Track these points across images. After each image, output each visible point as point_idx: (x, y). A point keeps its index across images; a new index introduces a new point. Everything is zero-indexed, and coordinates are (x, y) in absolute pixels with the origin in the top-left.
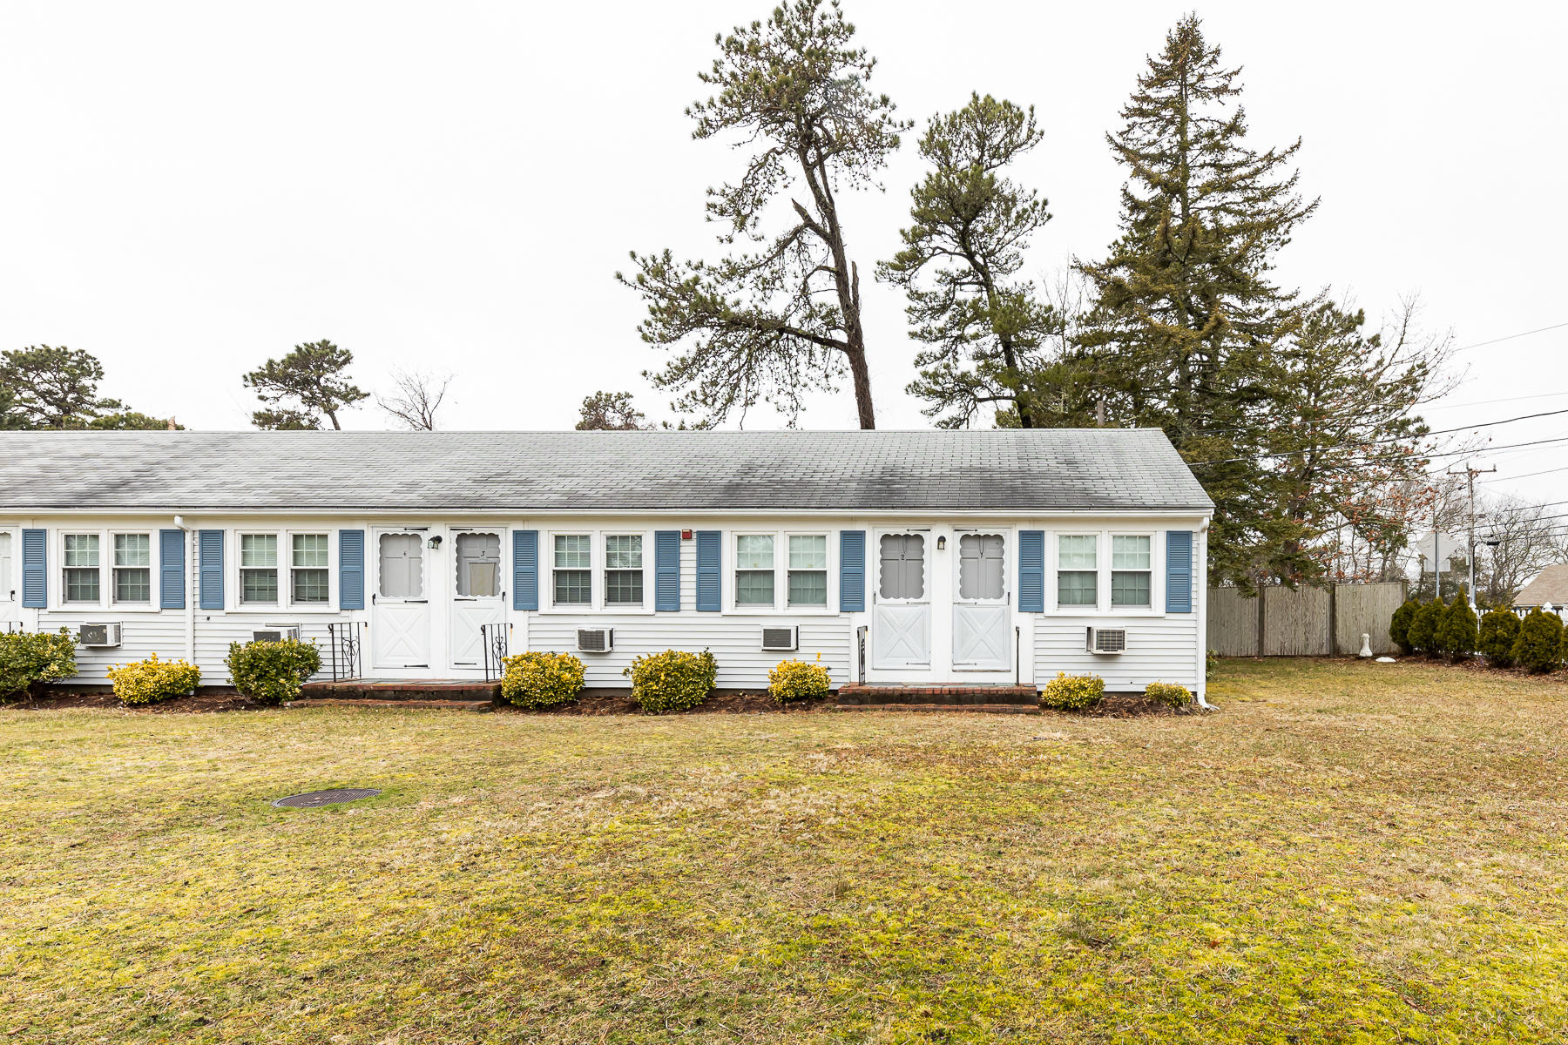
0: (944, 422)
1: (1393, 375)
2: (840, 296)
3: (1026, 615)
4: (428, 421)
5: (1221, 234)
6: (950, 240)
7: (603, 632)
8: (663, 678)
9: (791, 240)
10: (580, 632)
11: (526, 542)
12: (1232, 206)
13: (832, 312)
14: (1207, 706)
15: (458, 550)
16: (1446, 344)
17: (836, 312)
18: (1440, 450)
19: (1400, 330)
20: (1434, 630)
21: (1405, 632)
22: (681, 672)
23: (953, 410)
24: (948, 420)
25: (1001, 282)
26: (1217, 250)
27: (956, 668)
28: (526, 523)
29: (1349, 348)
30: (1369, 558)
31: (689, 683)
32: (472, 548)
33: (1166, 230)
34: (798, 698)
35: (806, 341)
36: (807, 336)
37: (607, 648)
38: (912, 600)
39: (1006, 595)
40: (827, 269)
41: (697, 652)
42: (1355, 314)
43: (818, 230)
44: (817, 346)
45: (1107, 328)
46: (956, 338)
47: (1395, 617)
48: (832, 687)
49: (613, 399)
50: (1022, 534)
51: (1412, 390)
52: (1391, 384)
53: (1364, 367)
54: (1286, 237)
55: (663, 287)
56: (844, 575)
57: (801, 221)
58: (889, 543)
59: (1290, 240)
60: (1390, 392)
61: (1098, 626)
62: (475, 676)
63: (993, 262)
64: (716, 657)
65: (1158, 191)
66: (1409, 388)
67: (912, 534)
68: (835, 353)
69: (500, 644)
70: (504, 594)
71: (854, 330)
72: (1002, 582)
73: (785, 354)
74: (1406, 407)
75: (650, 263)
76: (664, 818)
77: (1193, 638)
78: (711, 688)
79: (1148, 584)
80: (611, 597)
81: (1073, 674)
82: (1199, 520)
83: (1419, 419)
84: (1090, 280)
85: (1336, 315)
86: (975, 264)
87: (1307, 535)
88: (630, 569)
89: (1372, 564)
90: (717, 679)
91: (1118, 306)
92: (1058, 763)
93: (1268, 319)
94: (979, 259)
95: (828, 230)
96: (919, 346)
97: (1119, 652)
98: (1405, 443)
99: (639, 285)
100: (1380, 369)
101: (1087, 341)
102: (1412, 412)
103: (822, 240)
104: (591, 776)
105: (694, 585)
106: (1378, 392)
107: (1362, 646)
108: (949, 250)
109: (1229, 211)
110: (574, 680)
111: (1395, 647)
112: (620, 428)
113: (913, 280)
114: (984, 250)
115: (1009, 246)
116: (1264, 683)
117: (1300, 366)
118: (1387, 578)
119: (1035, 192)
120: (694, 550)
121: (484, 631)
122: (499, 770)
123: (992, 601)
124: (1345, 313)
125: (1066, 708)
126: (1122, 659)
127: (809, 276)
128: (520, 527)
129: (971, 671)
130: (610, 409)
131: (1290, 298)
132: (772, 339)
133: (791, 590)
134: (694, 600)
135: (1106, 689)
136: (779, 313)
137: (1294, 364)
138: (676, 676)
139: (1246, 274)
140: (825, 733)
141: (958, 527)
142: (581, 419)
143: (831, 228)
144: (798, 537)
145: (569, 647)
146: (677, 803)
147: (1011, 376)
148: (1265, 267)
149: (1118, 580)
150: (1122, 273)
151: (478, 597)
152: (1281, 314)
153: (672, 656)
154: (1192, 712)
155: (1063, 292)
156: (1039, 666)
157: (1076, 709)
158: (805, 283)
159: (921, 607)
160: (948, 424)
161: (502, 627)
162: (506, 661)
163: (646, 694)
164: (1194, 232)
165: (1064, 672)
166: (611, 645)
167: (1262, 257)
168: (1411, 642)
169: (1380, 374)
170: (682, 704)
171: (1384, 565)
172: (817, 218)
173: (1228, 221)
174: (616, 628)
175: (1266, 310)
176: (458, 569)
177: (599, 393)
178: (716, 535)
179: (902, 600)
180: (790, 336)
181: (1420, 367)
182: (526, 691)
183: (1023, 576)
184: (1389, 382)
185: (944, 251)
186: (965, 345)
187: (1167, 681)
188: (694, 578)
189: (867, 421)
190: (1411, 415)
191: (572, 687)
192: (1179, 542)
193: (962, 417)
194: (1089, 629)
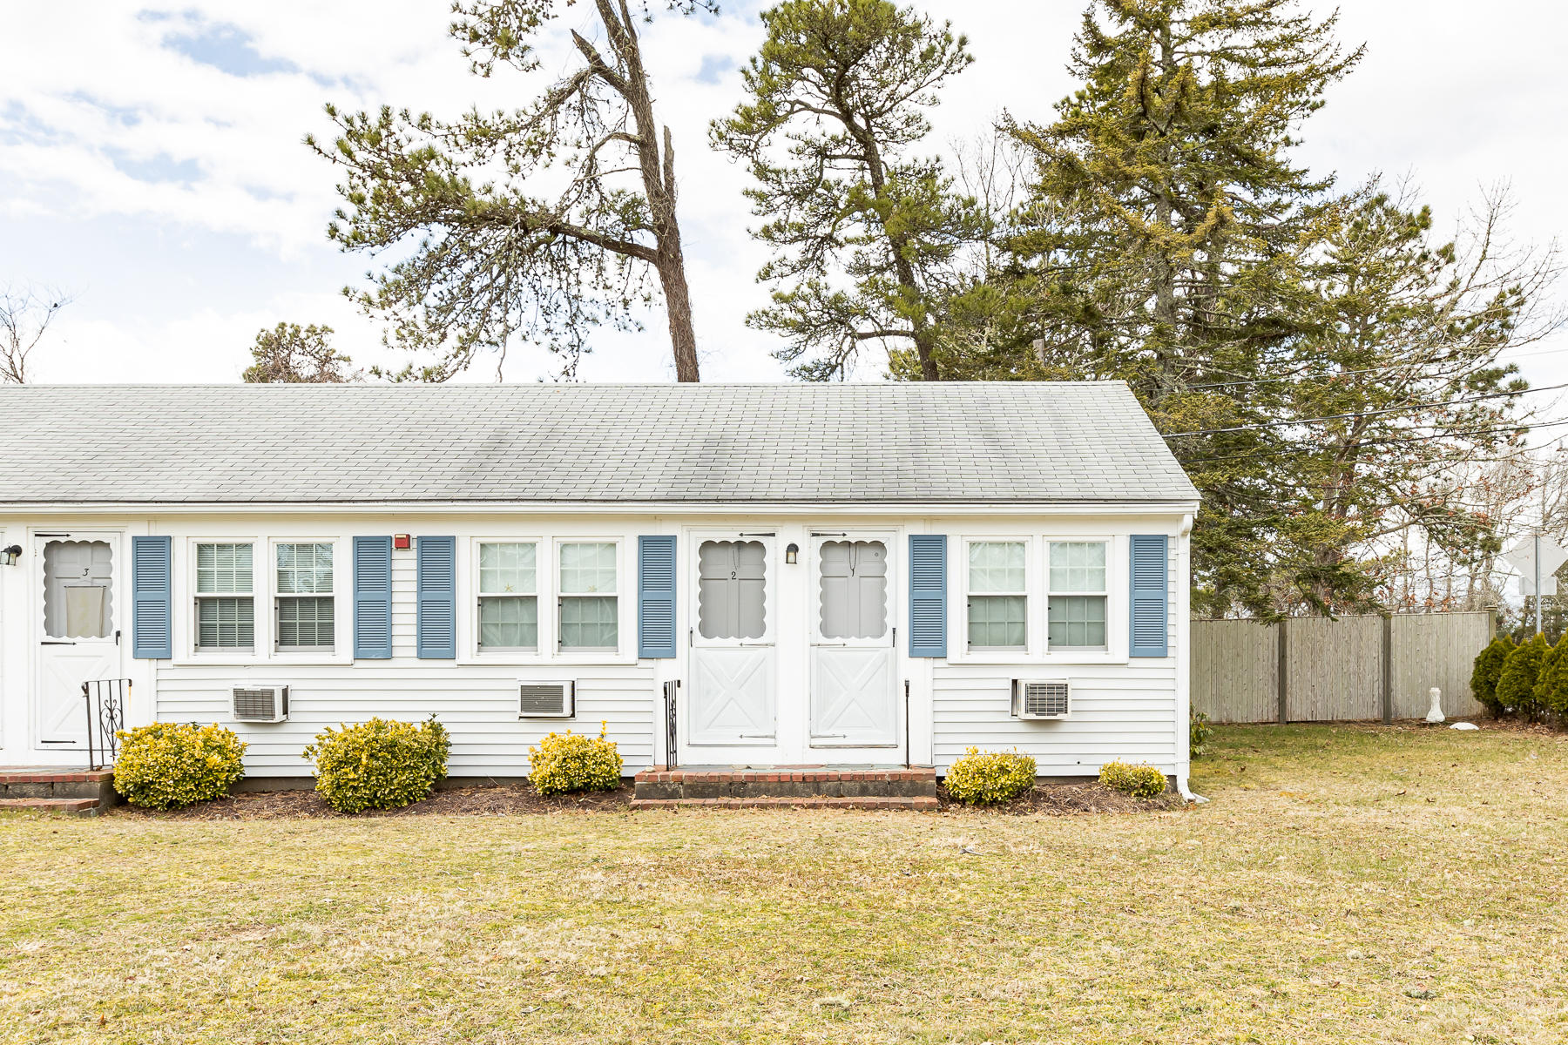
0: (804, 369)
1: (1474, 303)
2: (646, 179)
3: (920, 662)
4: (18, 366)
5: (1220, 89)
6: (815, 90)
7: (272, 692)
8: (364, 761)
9: (571, 92)
10: (236, 692)
11: (153, 553)
12: (1236, 52)
13: (636, 203)
14: (1191, 796)
15: (47, 567)
16: (1548, 261)
17: (641, 203)
18: (1540, 417)
19: (1482, 238)
20: (1534, 682)
21: (1492, 685)
22: (393, 753)
23: (819, 351)
24: (812, 366)
25: (893, 157)
26: (1216, 116)
27: (815, 742)
28: (152, 524)
29: (1412, 263)
30: (1449, 575)
31: (404, 769)
32: (70, 564)
33: (1143, 81)
34: (573, 791)
35: (595, 249)
36: (592, 239)
37: (279, 716)
38: (747, 640)
39: (890, 631)
40: (627, 137)
41: (418, 721)
42: (1417, 212)
43: (610, 78)
44: (610, 254)
45: (1054, 228)
46: (823, 239)
47: (1478, 662)
48: (625, 773)
49: (303, 335)
50: (914, 539)
51: (1502, 326)
52: (1472, 317)
53: (1431, 292)
54: (1318, 99)
55: (378, 160)
56: (644, 605)
57: (584, 64)
58: (713, 554)
59: (1323, 103)
60: (1470, 329)
61: (1027, 677)
62: (73, 761)
63: (881, 126)
64: (447, 728)
65: (1129, 25)
66: (1497, 323)
67: (747, 540)
68: (638, 265)
69: (111, 710)
70: (118, 634)
71: (667, 230)
72: (883, 612)
73: (558, 264)
74: (1493, 352)
75: (358, 123)
76: (344, 971)
77: (1170, 695)
78: (440, 775)
79: (1103, 613)
80: (284, 638)
81: (990, 749)
82: (1178, 518)
83: (1512, 369)
84: (1028, 157)
85: (1389, 213)
86: (853, 128)
87: (1352, 536)
88: (315, 594)
89: (1454, 585)
90: (449, 761)
91: (1068, 194)
92: (954, 882)
93: (1289, 220)
94: (860, 121)
95: (627, 77)
96: (765, 253)
97: (1060, 716)
98: (1495, 404)
99: (340, 155)
100: (1455, 296)
101: (1020, 247)
102: (1502, 358)
103: (618, 93)
104: (242, 910)
105: (414, 619)
106: (1451, 328)
107: (1428, 706)
108: (814, 106)
109: (1231, 58)
110: (226, 765)
111: (1478, 707)
112: (311, 379)
113: (762, 150)
114: (868, 108)
115: (905, 103)
116: (1280, 762)
117: (1341, 290)
118: (1477, 606)
119: (948, 25)
120: (414, 565)
121: (86, 690)
122: (101, 901)
123: (868, 641)
124: (1403, 210)
125: (981, 802)
126: (1063, 728)
127: (596, 148)
128: (143, 531)
129: (838, 747)
130: (298, 350)
131: (1321, 187)
132: (540, 243)
133: (564, 626)
134: (414, 641)
135: (1040, 772)
136: (552, 204)
137: (1331, 287)
138: (384, 757)
139: (1258, 152)
140: (611, 842)
141: (816, 530)
142: (252, 362)
143: (632, 76)
144: (574, 545)
145: (220, 716)
146: (368, 948)
147: (910, 299)
148: (1287, 142)
149: (1058, 607)
150: (1075, 147)
151: (78, 639)
152: (1308, 213)
153: (379, 727)
154: (1169, 806)
155: (986, 173)
156: (940, 739)
157: (994, 803)
158: (592, 158)
159: (762, 650)
160: (810, 371)
161: (115, 685)
162: (122, 736)
163: (339, 787)
164: (1183, 87)
165: (977, 747)
166: (285, 712)
167: (1283, 127)
168: (1501, 699)
169: (1455, 302)
170: (395, 800)
171: (1471, 586)
172: (610, 60)
173: (1234, 73)
174: (293, 685)
175: (1288, 206)
176: (47, 596)
177: (283, 325)
178: (448, 542)
179: (733, 641)
180: (568, 238)
181: (1512, 292)
182: (152, 783)
183: (915, 603)
184: (1468, 314)
185: (807, 107)
186: (836, 250)
187: (1131, 761)
188: (414, 608)
189: (687, 368)
190: (1501, 362)
191: (223, 776)
192: (1148, 550)
193: (833, 361)
194: (1015, 682)
